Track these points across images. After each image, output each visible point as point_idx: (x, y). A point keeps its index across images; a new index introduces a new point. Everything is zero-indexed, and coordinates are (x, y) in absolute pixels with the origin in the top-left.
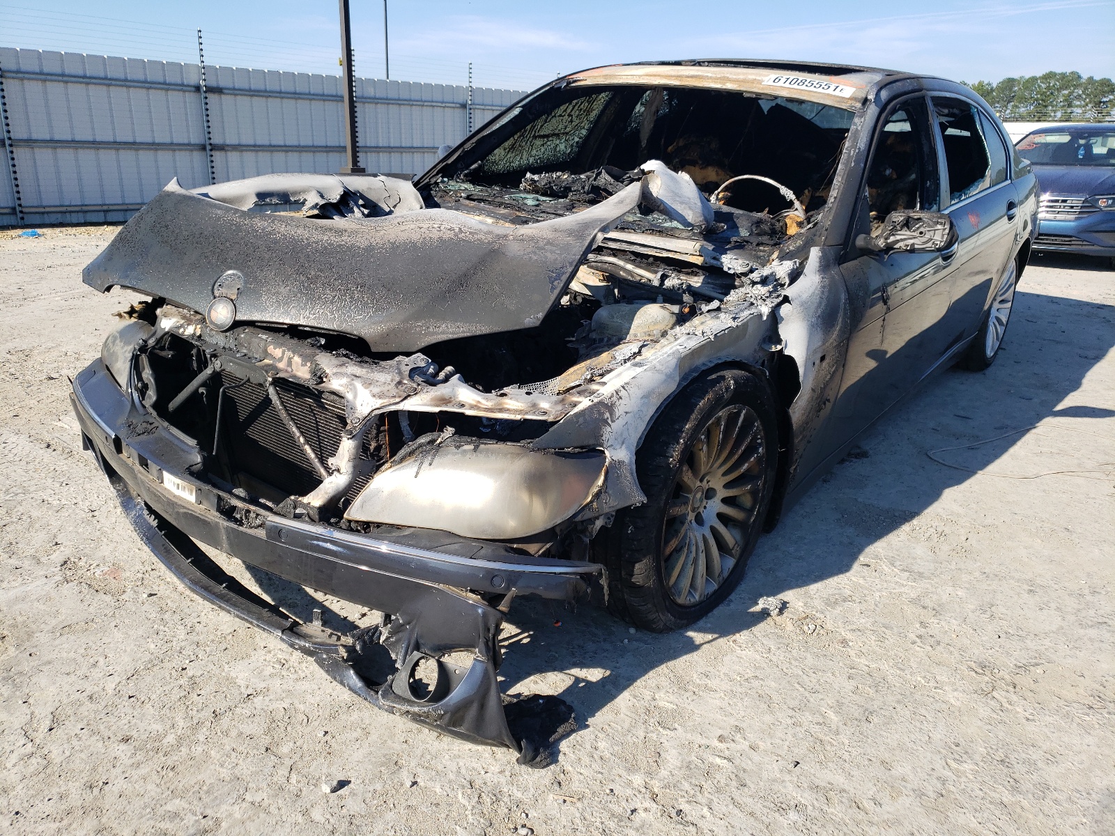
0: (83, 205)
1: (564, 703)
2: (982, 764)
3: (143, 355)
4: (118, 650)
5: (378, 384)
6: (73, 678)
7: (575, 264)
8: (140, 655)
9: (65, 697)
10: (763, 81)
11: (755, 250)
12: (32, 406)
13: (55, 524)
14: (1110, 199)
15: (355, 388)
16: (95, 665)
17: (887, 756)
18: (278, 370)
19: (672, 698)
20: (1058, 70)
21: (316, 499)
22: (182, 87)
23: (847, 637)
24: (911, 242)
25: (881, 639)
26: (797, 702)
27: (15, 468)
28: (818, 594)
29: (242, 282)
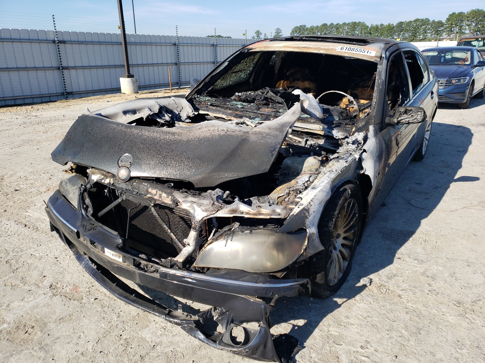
0: (4, 97)
1: (292, 337)
2: (470, 349)
3: (85, 193)
4: (88, 329)
5: (204, 205)
6: (71, 345)
7: (280, 143)
8: (99, 330)
9: (70, 355)
10: (336, 49)
11: (345, 127)
12: (11, 205)
13: (41, 266)
14: (457, 79)
15: (194, 207)
16: (80, 337)
17: (431, 350)
18: (155, 200)
19: (336, 330)
20: (420, 18)
21: (180, 258)
22: (47, 41)
23: (400, 294)
24: (408, 119)
25: (415, 293)
26: (388, 327)
27: (13, 238)
28: (383, 274)
29: (132, 159)
